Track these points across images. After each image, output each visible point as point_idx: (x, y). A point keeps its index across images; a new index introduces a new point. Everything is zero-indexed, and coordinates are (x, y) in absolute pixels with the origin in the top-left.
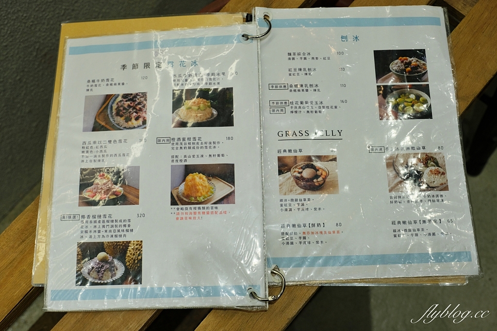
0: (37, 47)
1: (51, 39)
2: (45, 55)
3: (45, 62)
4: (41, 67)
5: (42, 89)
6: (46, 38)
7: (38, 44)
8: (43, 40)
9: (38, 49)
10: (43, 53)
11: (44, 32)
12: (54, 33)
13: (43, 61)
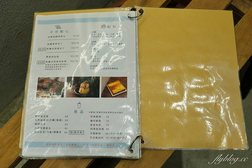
0: (16, 29)
1: (23, 25)
2: (19, 33)
3: (19, 37)
4: (17, 40)
5: (17, 52)
6: (20, 24)
7: (16, 27)
8: (19, 25)
9: (16, 30)
10: (19, 32)
11: (20, 21)
12: (25, 21)
13: (18, 36)
